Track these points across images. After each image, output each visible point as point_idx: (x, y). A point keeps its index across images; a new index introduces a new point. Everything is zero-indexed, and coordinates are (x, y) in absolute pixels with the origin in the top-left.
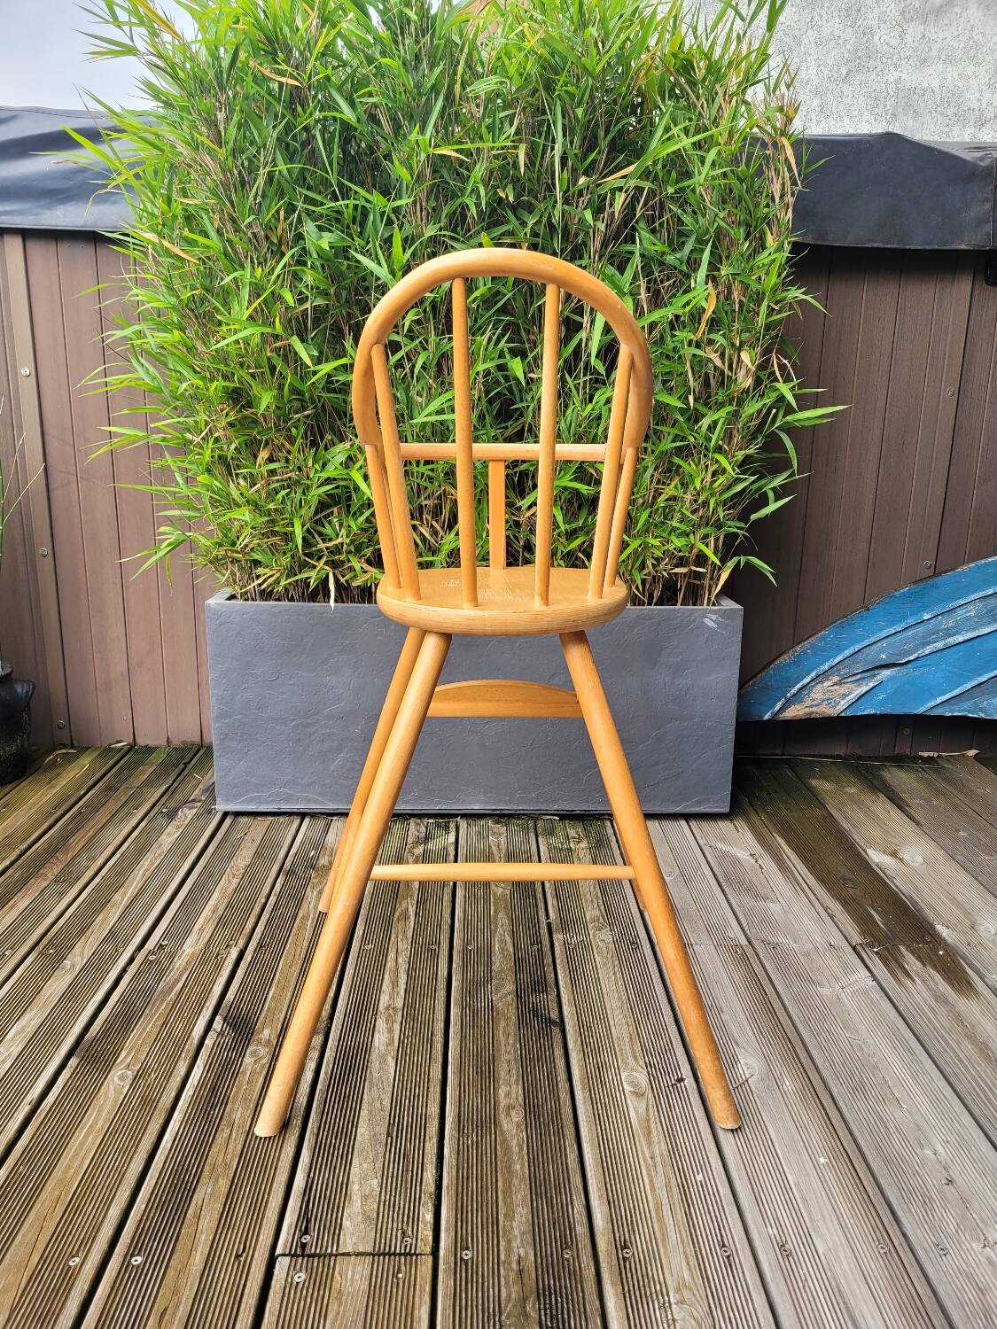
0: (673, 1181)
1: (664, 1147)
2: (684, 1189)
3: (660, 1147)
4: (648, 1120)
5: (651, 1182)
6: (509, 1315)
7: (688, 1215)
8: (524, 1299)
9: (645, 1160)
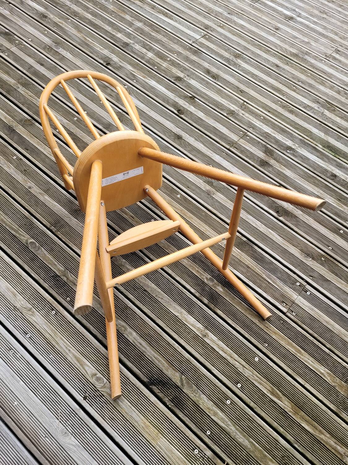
0: (56, 346)
1: (69, 358)
2: (53, 347)
3: (70, 358)
4: (81, 365)
5: (63, 340)
6: (67, 272)
7: (45, 338)
8: (68, 279)
9: (71, 348)
